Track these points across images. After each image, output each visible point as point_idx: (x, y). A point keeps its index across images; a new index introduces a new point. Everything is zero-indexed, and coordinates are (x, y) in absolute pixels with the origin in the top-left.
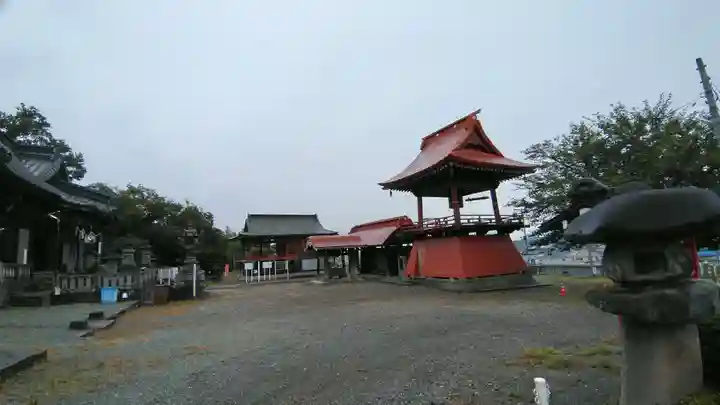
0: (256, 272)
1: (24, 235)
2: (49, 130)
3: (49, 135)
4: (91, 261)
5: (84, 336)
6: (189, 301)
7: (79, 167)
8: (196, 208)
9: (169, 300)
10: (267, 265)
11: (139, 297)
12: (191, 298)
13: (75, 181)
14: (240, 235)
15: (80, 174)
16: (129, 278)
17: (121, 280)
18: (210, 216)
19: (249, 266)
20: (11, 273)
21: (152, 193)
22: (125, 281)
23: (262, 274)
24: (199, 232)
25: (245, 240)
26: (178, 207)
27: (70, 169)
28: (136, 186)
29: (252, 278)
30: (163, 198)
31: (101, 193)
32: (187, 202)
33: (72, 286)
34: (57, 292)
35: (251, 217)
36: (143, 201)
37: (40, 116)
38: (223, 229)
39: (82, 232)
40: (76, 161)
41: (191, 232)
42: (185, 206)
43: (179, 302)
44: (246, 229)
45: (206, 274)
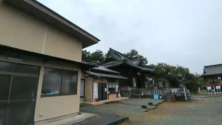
0: (213, 90)
1: (134, 79)
2: (138, 53)
3: (138, 55)
4: (151, 86)
5: (145, 111)
6: (184, 102)
7: (146, 61)
8: (181, 67)
9: (176, 100)
10: (218, 87)
11: (165, 98)
12: (185, 100)
13: (146, 65)
14: (202, 75)
15: (147, 63)
16: (161, 92)
17: (159, 92)
18: (187, 69)
19: (209, 88)
20: (132, 89)
21: (165, 64)
22: (160, 92)
23: (216, 91)
24: (183, 75)
25: (205, 77)
26: (175, 68)
27: (144, 62)
28: (160, 63)
29: (212, 93)
30: (169, 65)
31: (152, 67)
32: (178, 66)
33: (146, 93)
34: (142, 95)
35: (206, 67)
36: (163, 67)
37: (135, 51)
38: (194, 74)
39: (148, 78)
40: (145, 60)
41: (180, 75)
42: (177, 67)
43: (180, 102)
44: (205, 73)
45: (190, 91)
